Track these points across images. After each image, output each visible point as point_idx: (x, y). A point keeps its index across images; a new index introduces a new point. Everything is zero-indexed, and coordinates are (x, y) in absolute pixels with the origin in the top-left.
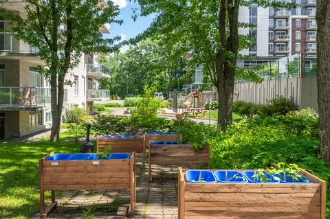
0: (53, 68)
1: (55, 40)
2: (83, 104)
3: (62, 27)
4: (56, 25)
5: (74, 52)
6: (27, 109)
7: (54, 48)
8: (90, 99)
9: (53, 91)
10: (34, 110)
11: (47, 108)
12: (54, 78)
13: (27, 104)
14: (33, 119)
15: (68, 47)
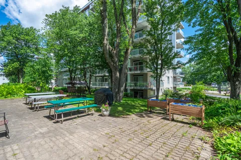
0: (157, 76)
1: (157, 67)
2: (171, 88)
3: (160, 62)
4: (158, 61)
5: (163, 70)
6: (149, 89)
7: (157, 69)
8: (175, 86)
9: (157, 83)
10: (152, 89)
11: (155, 88)
12: (157, 79)
13: (149, 88)
14: (152, 93)
15: (161, 69)
